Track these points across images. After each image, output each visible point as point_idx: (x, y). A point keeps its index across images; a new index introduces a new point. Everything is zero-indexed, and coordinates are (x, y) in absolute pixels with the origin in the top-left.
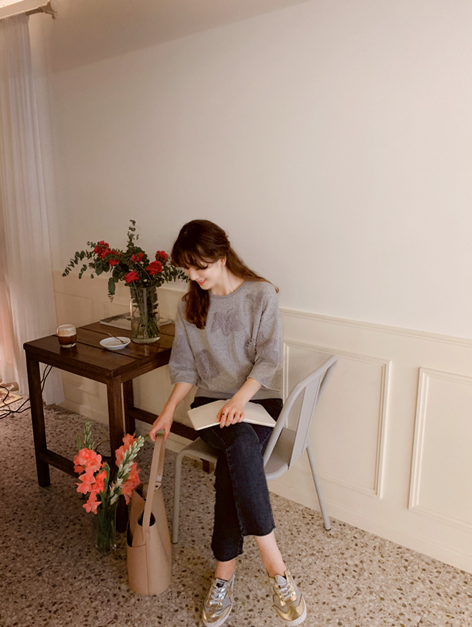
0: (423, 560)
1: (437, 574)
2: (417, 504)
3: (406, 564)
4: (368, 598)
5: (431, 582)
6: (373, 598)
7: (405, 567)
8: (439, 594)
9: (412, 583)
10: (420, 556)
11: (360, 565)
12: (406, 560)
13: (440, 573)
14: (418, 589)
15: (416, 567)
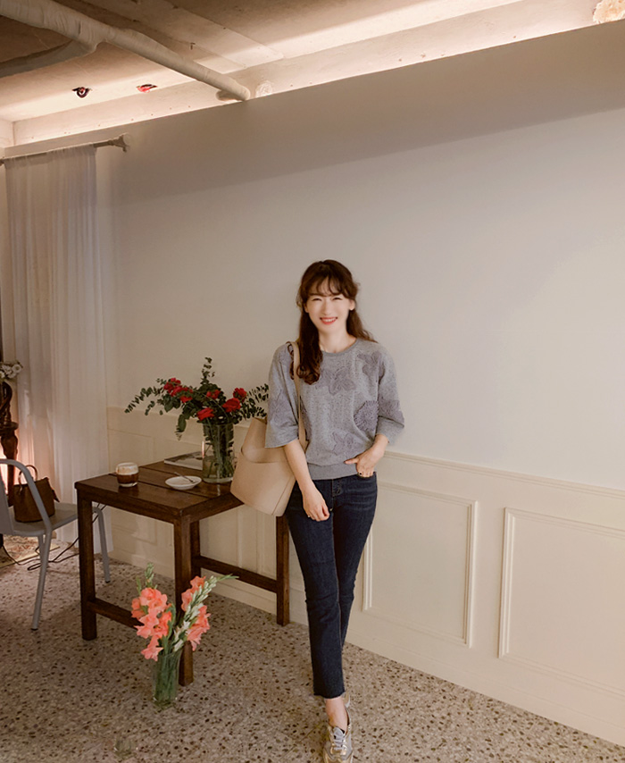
0: (515, 713)
1: (528, 726)
2: (508, 652)
3: (497, 716)
4: (454, 749)
5: (522, 733)
6: (459, 749)
7: (496, 719)
8: (529, 745)
9: (502, 734)
10: (511, 708)
11: (448, 718)
12: (497, 713)
13: (532, 724)
14: (508, 740)
15: (507, 719)
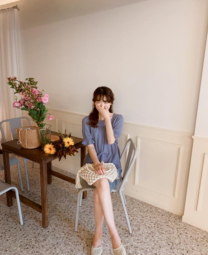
1: (142, 206)
5: (139, 208)
9: (133, 208)
10: (138, 201)
15: (136, 204)
